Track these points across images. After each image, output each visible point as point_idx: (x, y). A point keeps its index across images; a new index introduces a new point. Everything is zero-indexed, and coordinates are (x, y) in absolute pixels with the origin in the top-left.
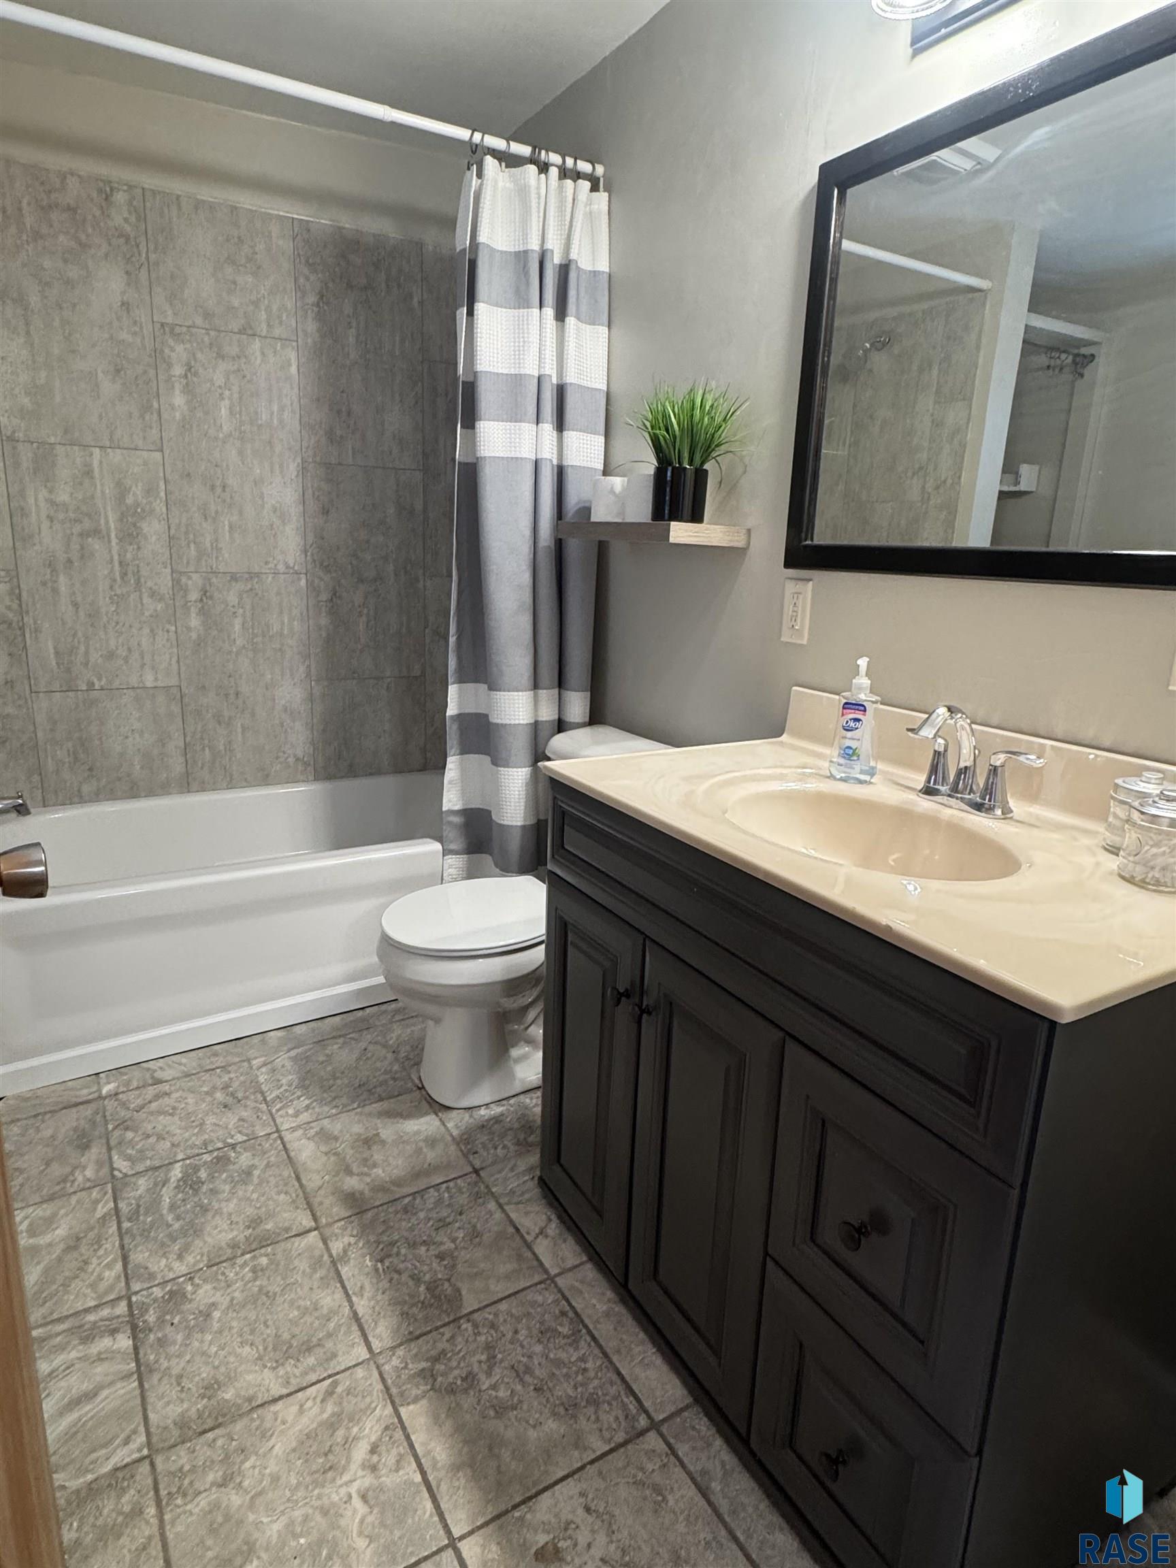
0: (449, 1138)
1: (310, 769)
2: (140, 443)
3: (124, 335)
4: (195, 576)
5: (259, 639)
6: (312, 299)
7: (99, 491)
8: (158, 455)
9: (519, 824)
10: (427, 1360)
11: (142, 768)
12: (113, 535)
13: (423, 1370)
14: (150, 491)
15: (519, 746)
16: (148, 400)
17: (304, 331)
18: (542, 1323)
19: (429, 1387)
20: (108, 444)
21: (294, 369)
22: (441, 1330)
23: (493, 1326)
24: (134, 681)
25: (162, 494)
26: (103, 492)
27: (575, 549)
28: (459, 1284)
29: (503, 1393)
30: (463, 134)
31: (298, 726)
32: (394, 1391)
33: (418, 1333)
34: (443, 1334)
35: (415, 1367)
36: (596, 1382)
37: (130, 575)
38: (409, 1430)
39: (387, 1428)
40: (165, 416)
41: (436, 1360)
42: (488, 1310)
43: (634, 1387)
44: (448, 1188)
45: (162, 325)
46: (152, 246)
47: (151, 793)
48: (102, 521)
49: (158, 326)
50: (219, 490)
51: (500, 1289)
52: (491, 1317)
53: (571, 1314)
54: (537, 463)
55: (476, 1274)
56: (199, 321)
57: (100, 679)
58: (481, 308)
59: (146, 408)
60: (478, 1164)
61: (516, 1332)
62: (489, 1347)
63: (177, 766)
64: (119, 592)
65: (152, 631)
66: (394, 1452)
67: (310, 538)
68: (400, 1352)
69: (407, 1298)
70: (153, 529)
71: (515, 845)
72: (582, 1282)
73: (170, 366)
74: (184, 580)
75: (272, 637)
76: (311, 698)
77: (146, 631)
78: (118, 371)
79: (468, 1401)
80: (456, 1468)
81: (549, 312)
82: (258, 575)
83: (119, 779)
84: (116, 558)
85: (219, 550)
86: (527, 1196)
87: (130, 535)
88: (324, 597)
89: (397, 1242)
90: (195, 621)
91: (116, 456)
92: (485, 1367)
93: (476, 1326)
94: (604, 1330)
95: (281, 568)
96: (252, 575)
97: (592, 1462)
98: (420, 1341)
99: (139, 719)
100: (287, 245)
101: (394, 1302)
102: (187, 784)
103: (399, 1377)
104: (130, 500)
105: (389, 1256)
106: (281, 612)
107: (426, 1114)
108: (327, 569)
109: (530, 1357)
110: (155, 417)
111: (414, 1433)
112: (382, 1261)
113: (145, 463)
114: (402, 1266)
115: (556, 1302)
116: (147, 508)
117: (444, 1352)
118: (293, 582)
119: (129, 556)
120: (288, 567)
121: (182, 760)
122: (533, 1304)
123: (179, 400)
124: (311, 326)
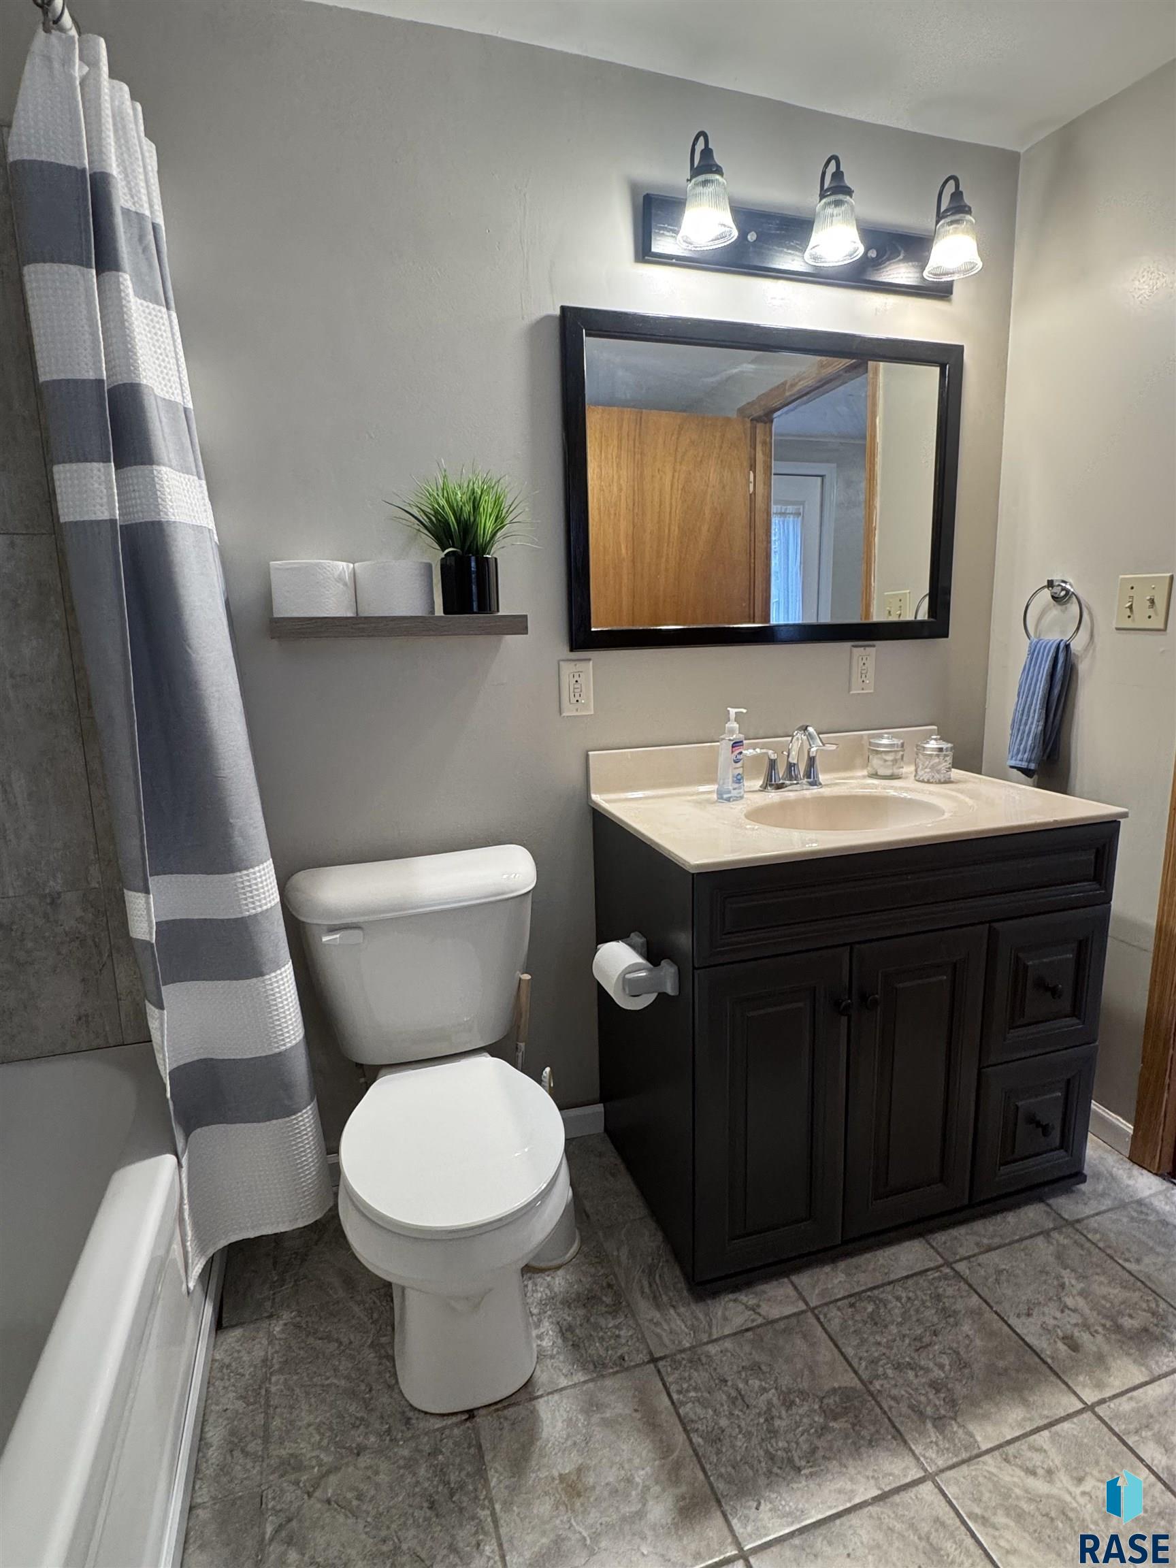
0: (591, 1385)
10: (924, 1422)
13: (935, 1426)
18: (865, 1323)
19: (953, 1422)
22: (886, 1409)
23: (874, 1362)
28: (826, 1388)
29: (945, 1360)
32: (965, 1455)
33: (893, 1430)
34: (891, 1408)
35: (933, 1435)
38: (1002, 1440)
39: (1006, 1460)
41: (922, 1415)
42: (856, 1365)
43: (916, 1270)
44: (679, 1392)
51: (826, 1352)
52: (864, 1364)
53: (852, 1300)
55: (812, 1371)
60: (643, 1357)
61: (879, 1344)
62: (898, 1367)
66: (1029, 1454)
68: (918, 1450)
69: (850, 1441)
72: (814, 1287)
79: (960, 1390)
80: (1025, 1402)
86: (701, 1316)
89: (767, 1452)
92: (921, 1372)
93: (877, 1377)
94: (864, 1280)
97: (991, 1308)
98: (902, 1429)
101: (856, 1452)
103: (948, 1449)
105: (790, 1460)
107: (534, 1412)
109: (904, 1336)
111: (1005, 1437)
112: (799, 1470)
114: (805, 1447)
115: (839, 1309)
117: (911, 1407)
122: (844, 1327)
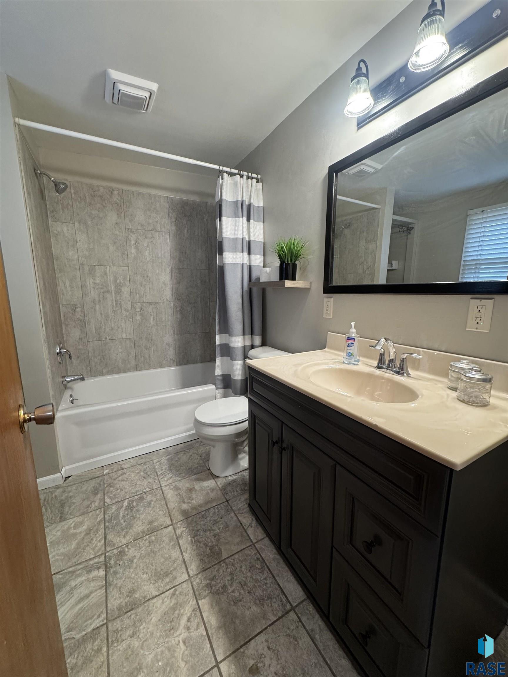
0: (218, 488)
1: (175, 362)
2: (121, 264)
3: (117, 232)
4: (138, 304)
5: (158, 322)
6: (174, 220)
7: (109, 280)
8: (127, 268)
9: (240, 379)
10: (209, 580)
11: (122, 364)
12: (113, 292)
13: (207, 584)
14: (124, 279)
15: (239, 354)
16: (124, 251)
17: (172, 230)
18: (251, 563)
19: (209, 592)
20: (112, 265)
21: (168, 241)
22: (214, 567)
23: (233, 565)
24: (120, 337)
25: (128, 279)
26: (110, 279)
27: (255, 290)
28: (221, 547)
29: (236, 594)
30: (217, 167)
31: (171, 349)
32: (197, 593)
33: (206, 568)
34: (215, 568)
35: (204, 583)
36: (270, 589)
37: (118, 304)
38: (202, 611)
39: (194, 610)
40: (129, 255)
41: (212, 579)
42: (231, 558)
43: (284, 591)
44: (217, 508)
45: (128, 229)
46: (125, 206)
47: (125, 371)
48: (110, 288)
49: (127, 229)
50: (146, 277)
51: (235, 549)
52: (232, 561)
53: (261, 559)
54: (242, 265)
55: (227, 543)
56: (139, 228)
57: (109, 337)
58: (223, 218)
59: (123, 254)
60: (228, 498)
61: (241, 567)
62: (231, 574)
63: (133, 362)
64: (115, 309)
65: (125, 321)
66: (196, 621)
67: (174, 291)
68: (199, 576)
69: (202, 553)
70: (125, 290)
71: (239, 386)
72: (264, 545)
73: (130, 241)
74: (135, 305)
75: (162, 322)
76: (175, 340)
77: (123, 321)
78: (115, 243)
79: (224, 598)
80: (219, 628)
81: (245, 219)
82: (158, 303)
83: (115, 368)
84: (114, 299)
85: (146, 295)
86: (245, 511)
87: (118, 292)
88: (178, 309)
89: (200, 530)
90: (138, 318)
91: (114, 269)
92: (230, 582)
93: (227, 565)
94: (273, 566)
95: (165, 300)
96: (157, 303)
97: (270, 625)
98: (207, 571)
99: (121, 348)
100: (166, 205)
101: (198, 555)
102: (137, 368)
103: (199, 587)
104: (118, 281)
105: (197, 536)
106: (165, 314)
107: (210, 479)
108: (179, 300)
109: (246, 578)
110: (126, 256)
111: (204, 612)
112: (194, 538)
113: (123, 270)
114: (201, 540)
115: (255, 554)
116: (124, 284)
117: (215, 576)
118: (169, 305)
119: (118, 298)
120: (167, 300)
121: (134, 361)
122: (247, 555)
123: (133, 251)
124: (174, 228)
